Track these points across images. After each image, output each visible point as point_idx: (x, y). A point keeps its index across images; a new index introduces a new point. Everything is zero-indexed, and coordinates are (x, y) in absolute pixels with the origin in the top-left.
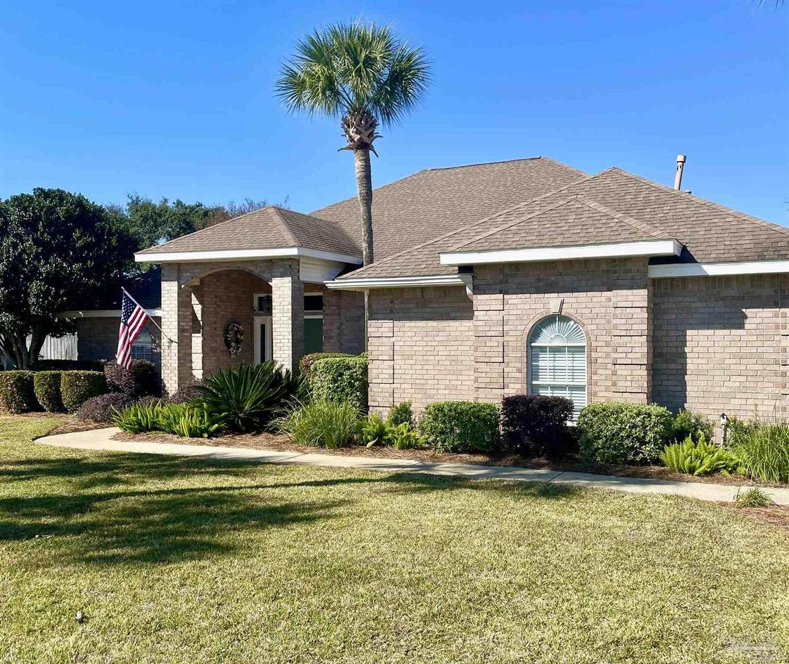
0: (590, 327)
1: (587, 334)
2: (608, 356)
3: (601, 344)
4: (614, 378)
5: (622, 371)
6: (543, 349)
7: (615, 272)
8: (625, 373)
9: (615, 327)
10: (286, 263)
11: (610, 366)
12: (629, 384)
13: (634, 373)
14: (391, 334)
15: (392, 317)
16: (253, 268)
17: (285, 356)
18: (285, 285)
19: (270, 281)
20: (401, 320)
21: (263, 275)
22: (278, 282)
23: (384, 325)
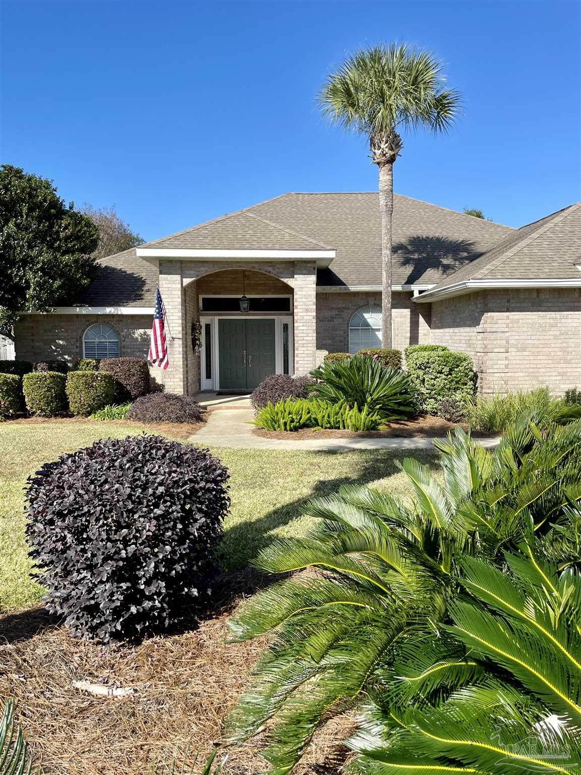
14: (506, 330)
15: (508, 314)
16: (270, 269)
17: (310, 352)
18: (309, 286)
19: (290, 282)
20: (517, 317)
21: (283, 275)
22: (301, 282)
23: (499, 321)
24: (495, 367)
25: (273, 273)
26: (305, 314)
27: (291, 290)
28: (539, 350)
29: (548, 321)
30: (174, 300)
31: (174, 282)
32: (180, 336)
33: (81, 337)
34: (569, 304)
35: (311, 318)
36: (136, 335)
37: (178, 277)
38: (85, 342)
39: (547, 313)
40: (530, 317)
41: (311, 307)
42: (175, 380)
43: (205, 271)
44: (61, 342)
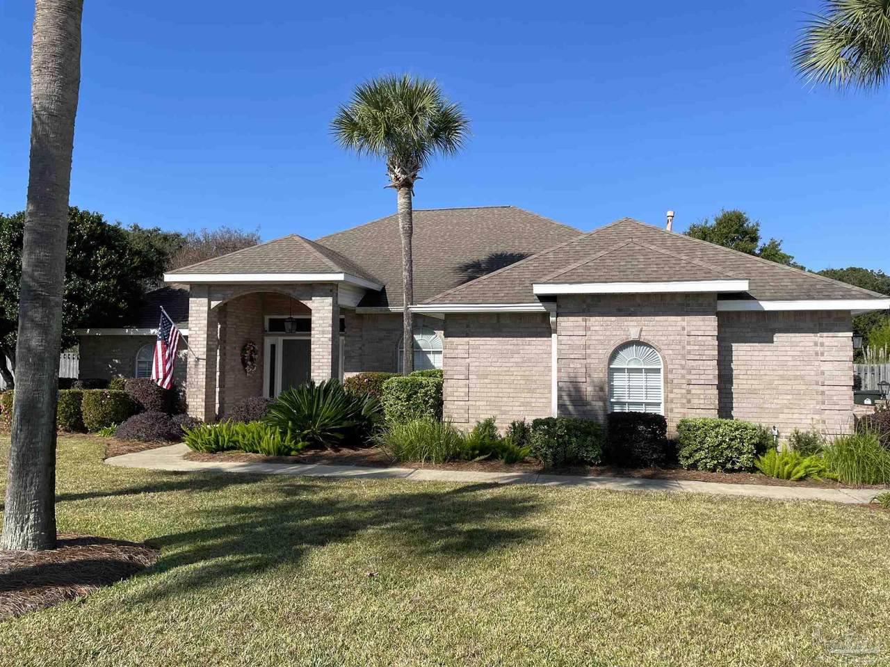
0: (667, 352)
1: (664, 358)
2: (683, 377)
3: (676, 366)
4: (689, 396)
5: (696, 390)
6: (621, 370)
7: (688, 305)
8: (699, 392)
9: (689, 352)
10: (327, 288)
11: (684, 386)
12: (702, 401)
13: (707, 392)
14: (466, 356)
15: (467, 339)
16: (291, 292)
17: (324, 375)
18: (326, 308)
19: (309, 304)
20: (477, 343)
21: (301, 298)
22: (318, 305)
23: (460, 347)
24: (455, 394)
25: (294, 294)
26: (321, 336)
27: (309, 311)
28: (501, 377)
29: (510, 347)
30: (201, 322)
31: (202, 305)
32: (205, 357)
33: (134, 357)
34: (533, 330)
35: (326, 339)
36: (181, 355)
37: (205, 300)
38: (139, 362)
39: (508, 339)
40: (491, 343)
41: (328, 329)
42: (198, 400)
43: (231, 295)
44: (117, 361)
